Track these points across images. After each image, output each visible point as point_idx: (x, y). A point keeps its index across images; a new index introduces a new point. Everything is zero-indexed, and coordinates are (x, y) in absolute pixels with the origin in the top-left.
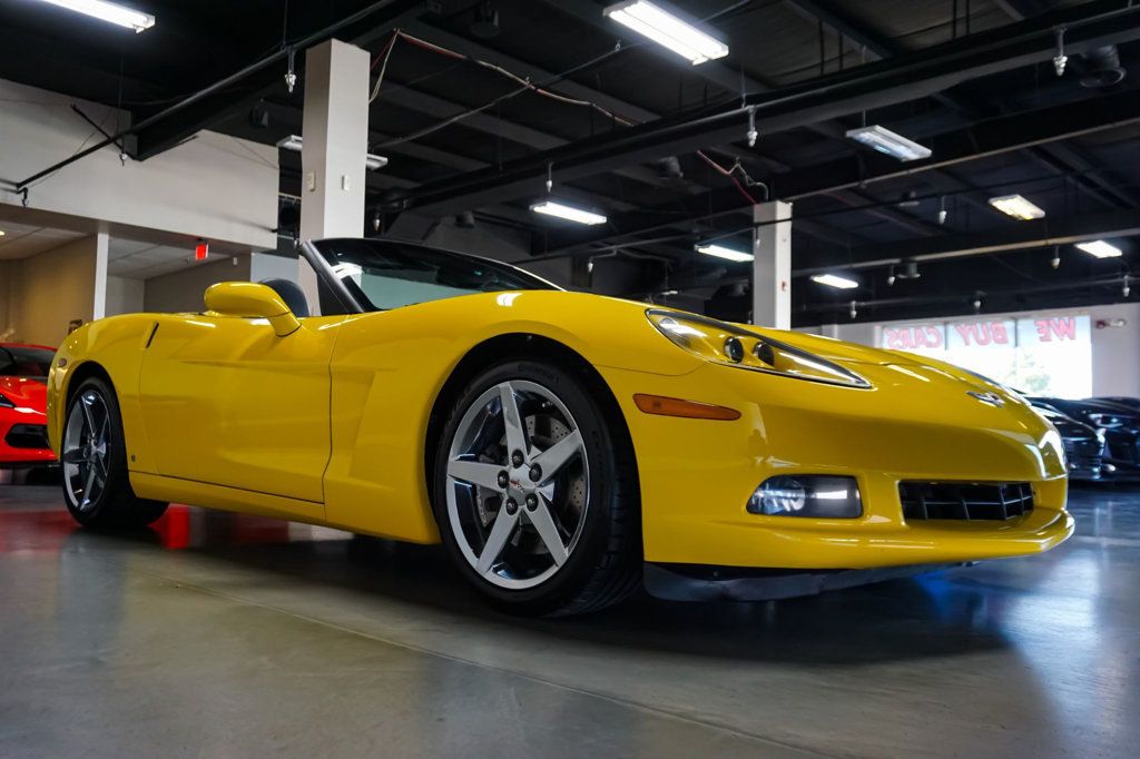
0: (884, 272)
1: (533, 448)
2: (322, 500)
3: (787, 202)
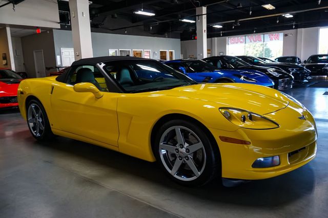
1: (186, 143)
2: (117, 146)
3: (205, 7)
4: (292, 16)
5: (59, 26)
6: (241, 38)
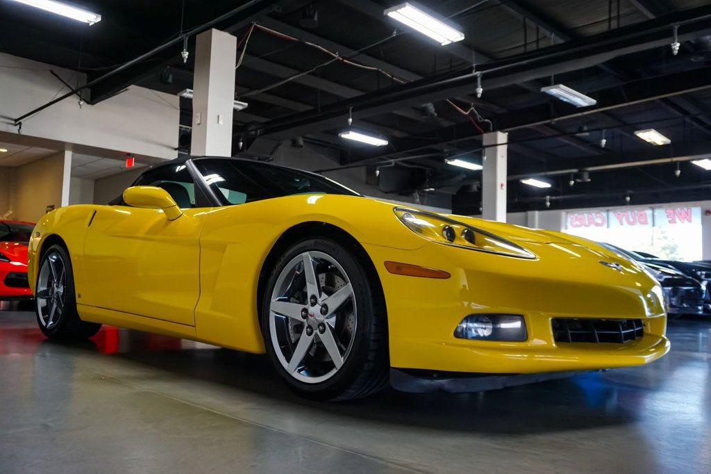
0: (567, 177)
1: (323, 294)
2: (193, 325)
3: (504, 132)
5: (174, 155)
6: (598, 215)
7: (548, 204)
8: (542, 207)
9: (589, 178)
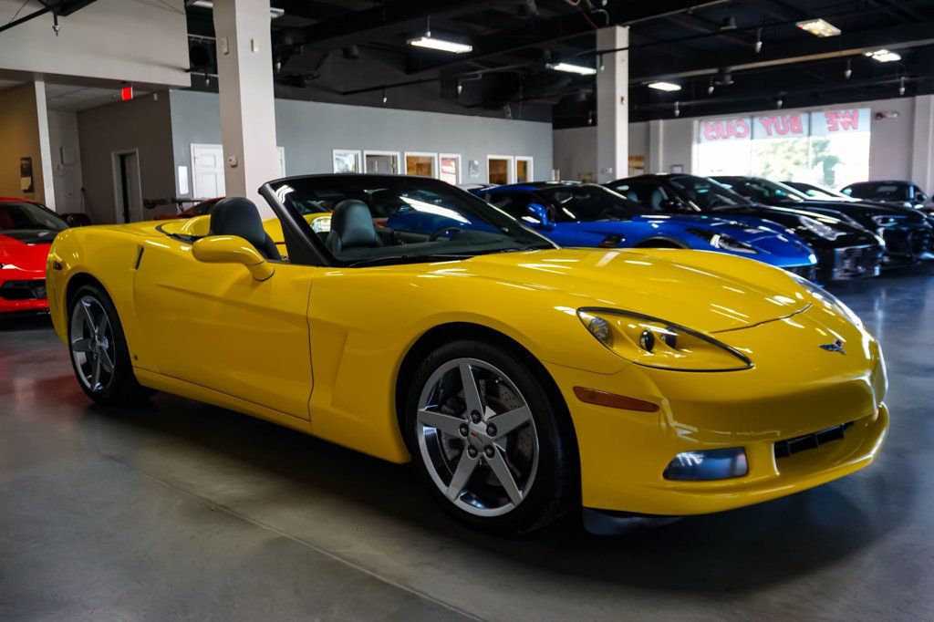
0: (705, 81)
1: (487, 408)
2: (308, 417)
3: (624, 26)
4: (895, 57)
5: (186, 80)
6: (740, 122)
7: (677, 112)
8: (668, 115)
9: (732, 80)
